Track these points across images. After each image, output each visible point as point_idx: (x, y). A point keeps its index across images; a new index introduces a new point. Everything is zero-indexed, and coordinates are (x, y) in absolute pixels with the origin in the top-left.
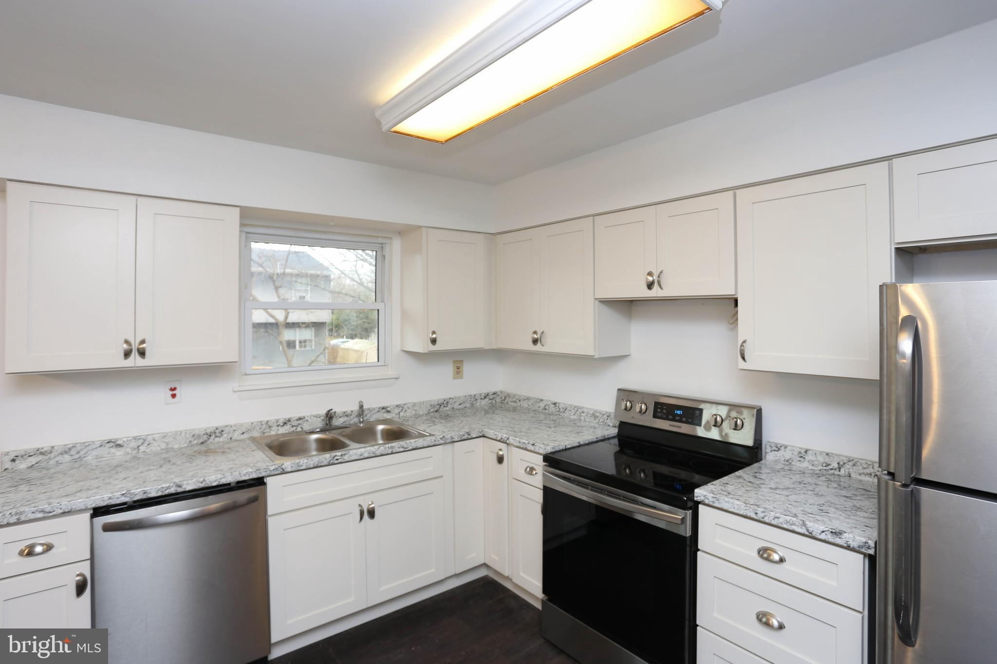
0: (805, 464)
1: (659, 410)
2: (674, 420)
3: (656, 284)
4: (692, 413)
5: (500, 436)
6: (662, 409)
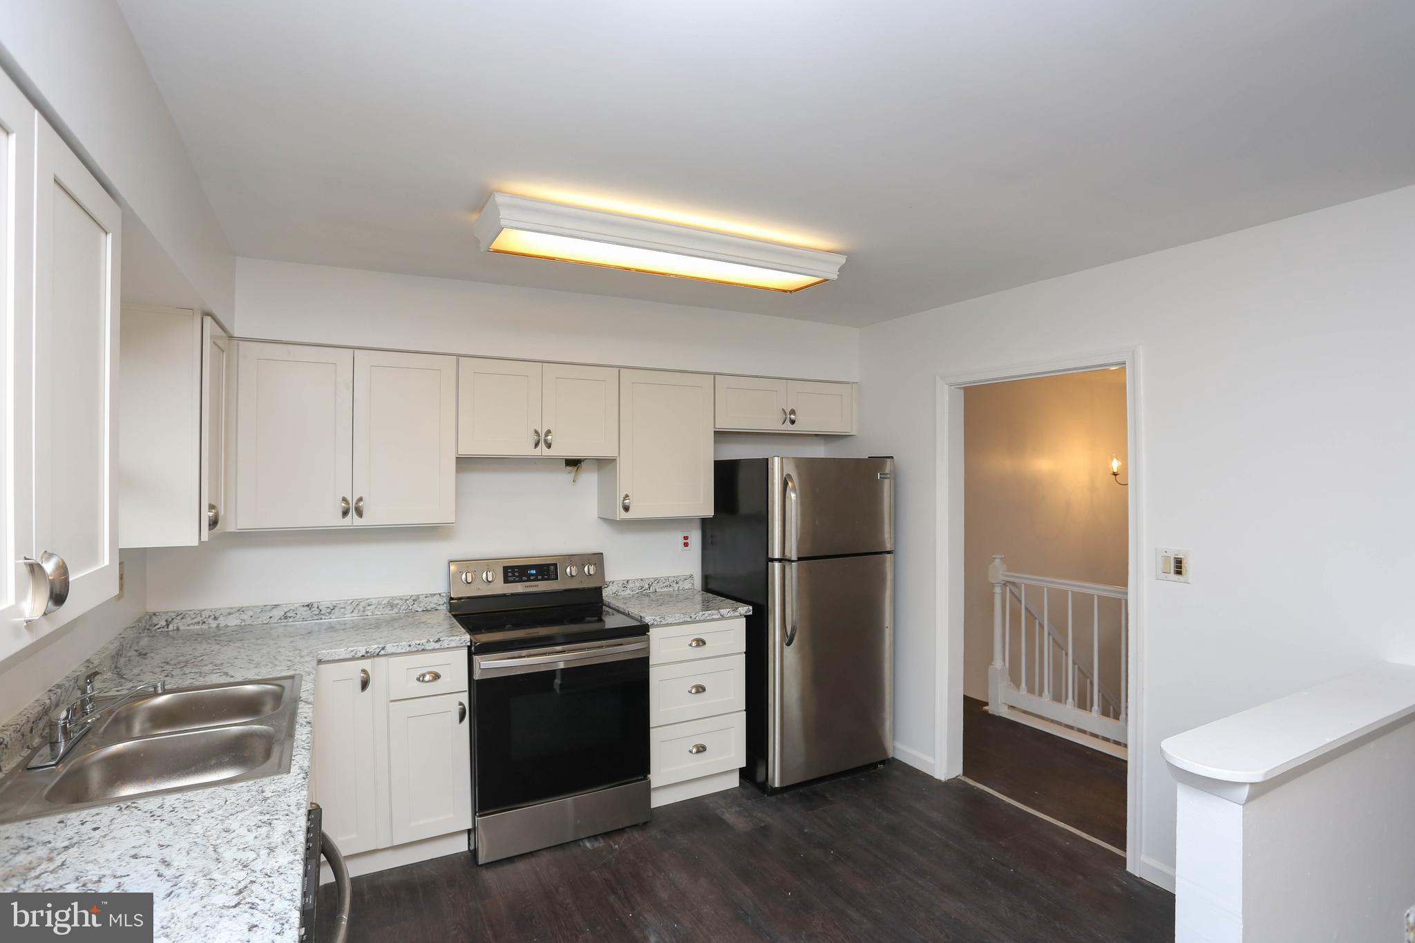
1: (510, 574)
2: (529, 580)
3: (542, 444)
4: (546, 570)
5: (362, 650)
6: (514, 572)
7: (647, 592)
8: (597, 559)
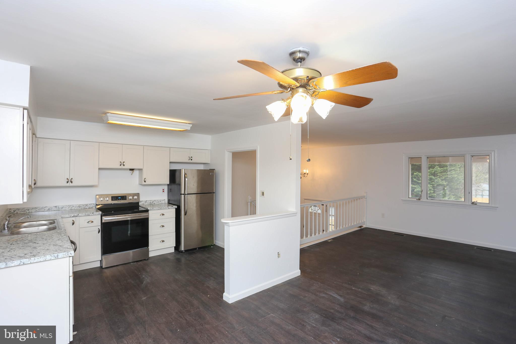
0: (147, 203)
1: (113, 198)
2: (119, 200)
3: (122, 165)
4: (124, 197)
5: (73, 215)
6: (114, 198)
7: (152, 204)
8: (138, 195)
